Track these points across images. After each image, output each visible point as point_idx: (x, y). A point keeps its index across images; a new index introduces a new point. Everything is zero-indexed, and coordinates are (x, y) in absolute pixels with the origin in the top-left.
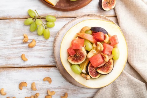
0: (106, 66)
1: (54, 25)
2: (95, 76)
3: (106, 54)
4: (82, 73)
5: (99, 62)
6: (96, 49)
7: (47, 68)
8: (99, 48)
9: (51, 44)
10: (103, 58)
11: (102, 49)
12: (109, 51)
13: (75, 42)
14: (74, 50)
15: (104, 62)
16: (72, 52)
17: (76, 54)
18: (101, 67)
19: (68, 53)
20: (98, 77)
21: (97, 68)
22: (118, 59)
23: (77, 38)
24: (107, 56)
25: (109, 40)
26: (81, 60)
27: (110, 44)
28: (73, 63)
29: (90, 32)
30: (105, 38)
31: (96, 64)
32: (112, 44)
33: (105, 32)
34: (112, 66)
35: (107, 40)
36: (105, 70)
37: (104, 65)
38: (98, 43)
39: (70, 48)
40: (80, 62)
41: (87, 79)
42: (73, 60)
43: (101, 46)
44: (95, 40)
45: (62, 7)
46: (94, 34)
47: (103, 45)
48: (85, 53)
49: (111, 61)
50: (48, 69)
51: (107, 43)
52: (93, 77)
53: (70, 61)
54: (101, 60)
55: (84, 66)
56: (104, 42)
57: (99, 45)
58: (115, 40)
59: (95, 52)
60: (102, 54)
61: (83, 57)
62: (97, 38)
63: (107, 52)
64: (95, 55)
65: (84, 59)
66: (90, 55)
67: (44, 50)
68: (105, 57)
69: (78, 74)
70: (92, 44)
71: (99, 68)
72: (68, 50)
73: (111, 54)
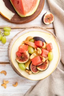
0: (43, 65)
1: (9, 34)
2: (36, 72)
3: (43, 56)
4: (26, 69)
5: (38, 62)
6: (37, 53)
7: (3, 64)
8: (38, 52)
9: (7, 47)
10: (41, 59)
11: (41, 53)
12: (46, 55)
13: (21, 47)
14: (21, 53)
15: (42, 62)
16: (19, 55)
17: (22, 56)
18: (40, 65)
19: (17, 55)
20: (37, 72)
21: (37, 66)
22: (52, 60)
23: (24, 44)
24: (44, 58)
25: (46, 47)
26: (25, 60)
27: (46, 49)
28: (20, 62)
29: (33, 40)
30: (43, 45)
31: (36, 63)
32: (48, 49)
33: (43, 41)
34: (47, 65)
35: (44, 47)
36: (43, 68)
37: (42, 64)
38: (38, 48)
39: (18, 52)
40: (25, 62)
41: (29, 74)
42: (20, 60)
43: (40, 51)
44: (36, 46)
45: (15, 21)
46: (35, 41)
47: (41, 50)
48: (28, 55)
49: (47, 61)
50: (5, 65)
51: (44, 49)
52: (34, 72)
53: (18, 61)
54: (39, 61)
55: (27, 65)
56: (42, 48)
57: (38, 50)
58: (50, 47)
59: (35, 55)
60: (41, 56)
61: (27, 58)
62: (37, 45)
63: (44, 55)
64: (35, 57)
65: (28, 60)
66: (32, 57)
67: (2, 52)
68: (43, 59)
69: (24, 70)
70: (34, 49)
71: (39, 66)
72: (16, 53)
73: (47, 56)
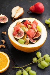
16: (16, 33)
36: (38, 36)
40: (22, 37)
42: (18, 36)
43: (30, 26)
44: (25, 26)
59: (28, 29)
61: (23, 33)
63: (34, 27)
73: (37, 28)
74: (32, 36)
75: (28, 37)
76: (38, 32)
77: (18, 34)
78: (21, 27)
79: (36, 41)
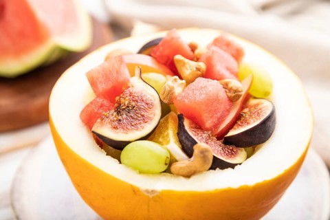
17: (119, 105)
26: (145, 120)
40: (148, 128)
42: (118, 125)
65: (157, 112)
72: (81, 116)
74: (215, 120)
75: (187, 128)
76: (252, 102)
77: (119, 113)
78: (137, 72)
79: (242, 153)
